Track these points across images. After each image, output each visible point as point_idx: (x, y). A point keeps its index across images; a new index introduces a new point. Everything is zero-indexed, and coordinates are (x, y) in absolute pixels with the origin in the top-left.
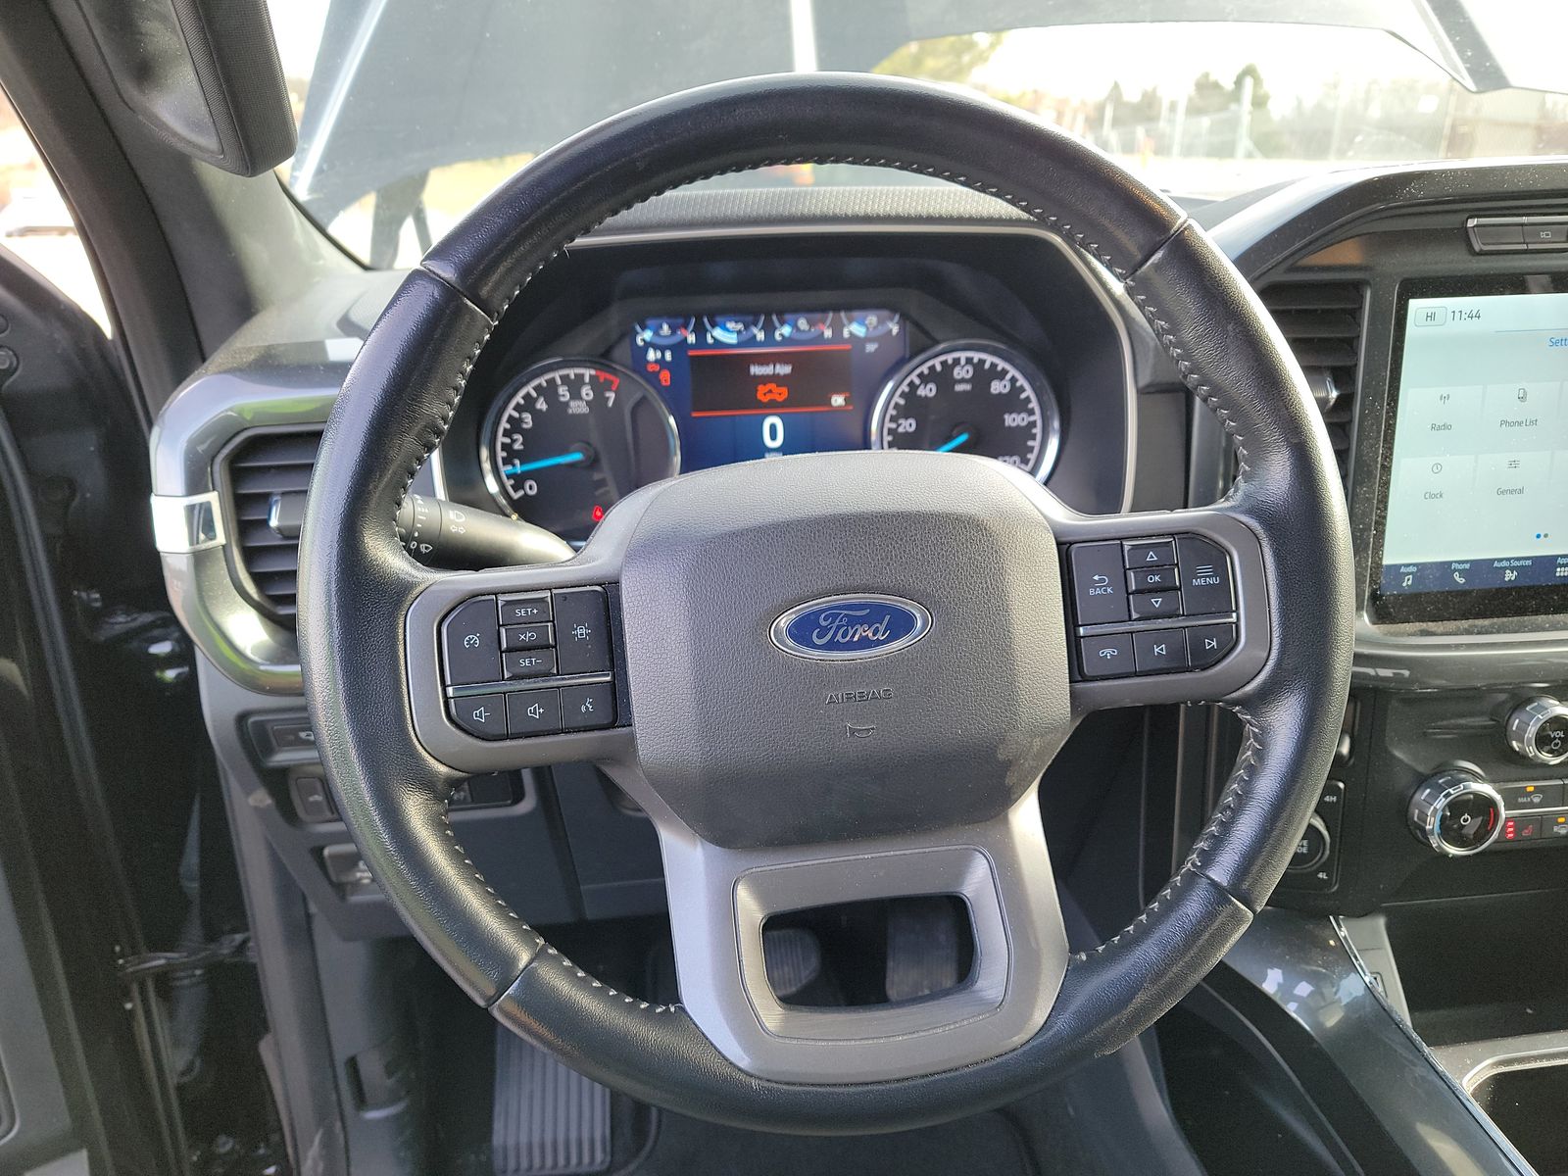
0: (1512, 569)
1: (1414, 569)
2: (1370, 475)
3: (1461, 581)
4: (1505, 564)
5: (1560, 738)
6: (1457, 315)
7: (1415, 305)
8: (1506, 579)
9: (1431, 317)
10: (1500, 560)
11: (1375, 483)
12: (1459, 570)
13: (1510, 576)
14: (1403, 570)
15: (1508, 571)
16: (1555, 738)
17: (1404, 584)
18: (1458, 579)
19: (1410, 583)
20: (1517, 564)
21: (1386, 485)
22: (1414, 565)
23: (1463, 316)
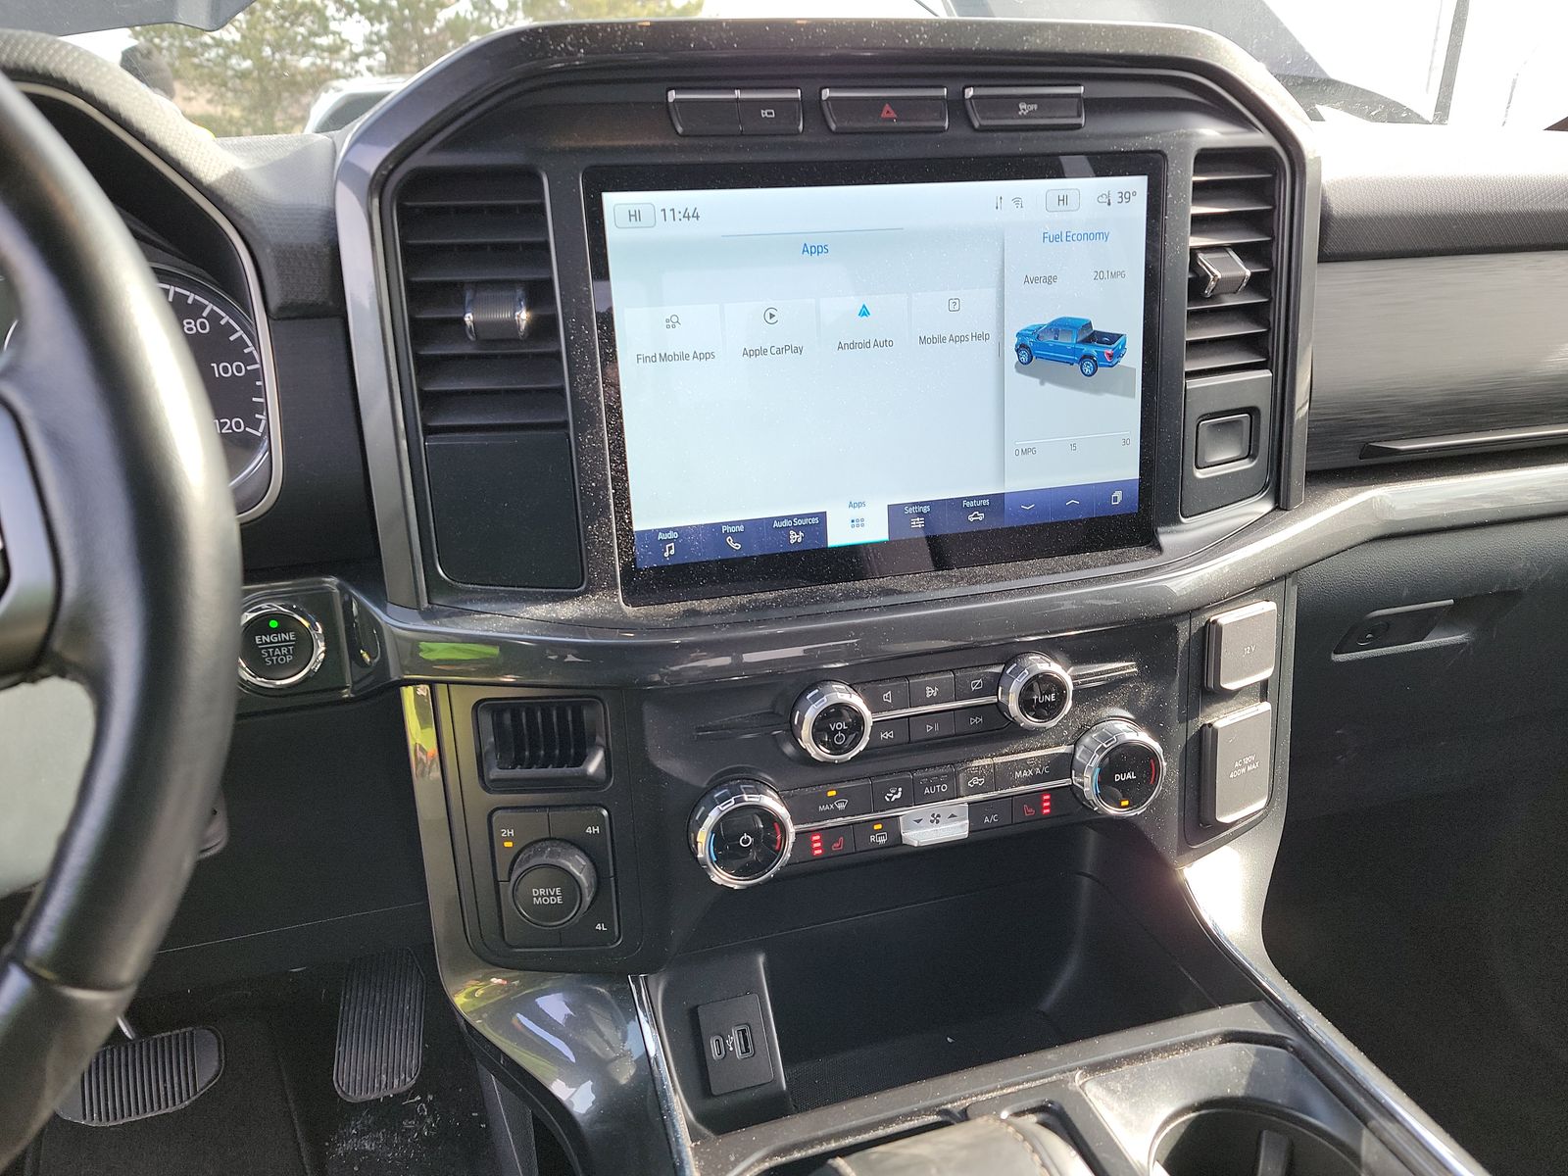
0: (797, 529)
1: (675, 535)
2: (594, 420)
3: (737, 546)
4: (786, 523)
5: (842, 731)
6: (669, 214)
7: (612, 201)
8: (792, 541)
9: (635, 216)
10: (780, 519)
11: (601, 429)
12: (731, 534)
13: (795, 537)
14: (661, 536)
15: (792, 532)
16: (836, 731)
17: (666, 554)
18: (733, 546)
19: (672, 552)
20: (800, 522)
21: (618, 430)
22: (674, 529)
23: (677, 216)
